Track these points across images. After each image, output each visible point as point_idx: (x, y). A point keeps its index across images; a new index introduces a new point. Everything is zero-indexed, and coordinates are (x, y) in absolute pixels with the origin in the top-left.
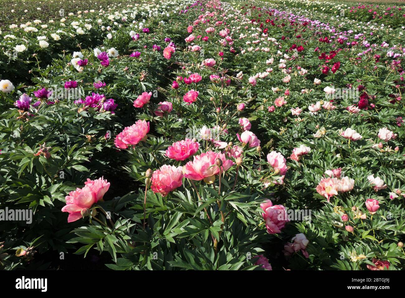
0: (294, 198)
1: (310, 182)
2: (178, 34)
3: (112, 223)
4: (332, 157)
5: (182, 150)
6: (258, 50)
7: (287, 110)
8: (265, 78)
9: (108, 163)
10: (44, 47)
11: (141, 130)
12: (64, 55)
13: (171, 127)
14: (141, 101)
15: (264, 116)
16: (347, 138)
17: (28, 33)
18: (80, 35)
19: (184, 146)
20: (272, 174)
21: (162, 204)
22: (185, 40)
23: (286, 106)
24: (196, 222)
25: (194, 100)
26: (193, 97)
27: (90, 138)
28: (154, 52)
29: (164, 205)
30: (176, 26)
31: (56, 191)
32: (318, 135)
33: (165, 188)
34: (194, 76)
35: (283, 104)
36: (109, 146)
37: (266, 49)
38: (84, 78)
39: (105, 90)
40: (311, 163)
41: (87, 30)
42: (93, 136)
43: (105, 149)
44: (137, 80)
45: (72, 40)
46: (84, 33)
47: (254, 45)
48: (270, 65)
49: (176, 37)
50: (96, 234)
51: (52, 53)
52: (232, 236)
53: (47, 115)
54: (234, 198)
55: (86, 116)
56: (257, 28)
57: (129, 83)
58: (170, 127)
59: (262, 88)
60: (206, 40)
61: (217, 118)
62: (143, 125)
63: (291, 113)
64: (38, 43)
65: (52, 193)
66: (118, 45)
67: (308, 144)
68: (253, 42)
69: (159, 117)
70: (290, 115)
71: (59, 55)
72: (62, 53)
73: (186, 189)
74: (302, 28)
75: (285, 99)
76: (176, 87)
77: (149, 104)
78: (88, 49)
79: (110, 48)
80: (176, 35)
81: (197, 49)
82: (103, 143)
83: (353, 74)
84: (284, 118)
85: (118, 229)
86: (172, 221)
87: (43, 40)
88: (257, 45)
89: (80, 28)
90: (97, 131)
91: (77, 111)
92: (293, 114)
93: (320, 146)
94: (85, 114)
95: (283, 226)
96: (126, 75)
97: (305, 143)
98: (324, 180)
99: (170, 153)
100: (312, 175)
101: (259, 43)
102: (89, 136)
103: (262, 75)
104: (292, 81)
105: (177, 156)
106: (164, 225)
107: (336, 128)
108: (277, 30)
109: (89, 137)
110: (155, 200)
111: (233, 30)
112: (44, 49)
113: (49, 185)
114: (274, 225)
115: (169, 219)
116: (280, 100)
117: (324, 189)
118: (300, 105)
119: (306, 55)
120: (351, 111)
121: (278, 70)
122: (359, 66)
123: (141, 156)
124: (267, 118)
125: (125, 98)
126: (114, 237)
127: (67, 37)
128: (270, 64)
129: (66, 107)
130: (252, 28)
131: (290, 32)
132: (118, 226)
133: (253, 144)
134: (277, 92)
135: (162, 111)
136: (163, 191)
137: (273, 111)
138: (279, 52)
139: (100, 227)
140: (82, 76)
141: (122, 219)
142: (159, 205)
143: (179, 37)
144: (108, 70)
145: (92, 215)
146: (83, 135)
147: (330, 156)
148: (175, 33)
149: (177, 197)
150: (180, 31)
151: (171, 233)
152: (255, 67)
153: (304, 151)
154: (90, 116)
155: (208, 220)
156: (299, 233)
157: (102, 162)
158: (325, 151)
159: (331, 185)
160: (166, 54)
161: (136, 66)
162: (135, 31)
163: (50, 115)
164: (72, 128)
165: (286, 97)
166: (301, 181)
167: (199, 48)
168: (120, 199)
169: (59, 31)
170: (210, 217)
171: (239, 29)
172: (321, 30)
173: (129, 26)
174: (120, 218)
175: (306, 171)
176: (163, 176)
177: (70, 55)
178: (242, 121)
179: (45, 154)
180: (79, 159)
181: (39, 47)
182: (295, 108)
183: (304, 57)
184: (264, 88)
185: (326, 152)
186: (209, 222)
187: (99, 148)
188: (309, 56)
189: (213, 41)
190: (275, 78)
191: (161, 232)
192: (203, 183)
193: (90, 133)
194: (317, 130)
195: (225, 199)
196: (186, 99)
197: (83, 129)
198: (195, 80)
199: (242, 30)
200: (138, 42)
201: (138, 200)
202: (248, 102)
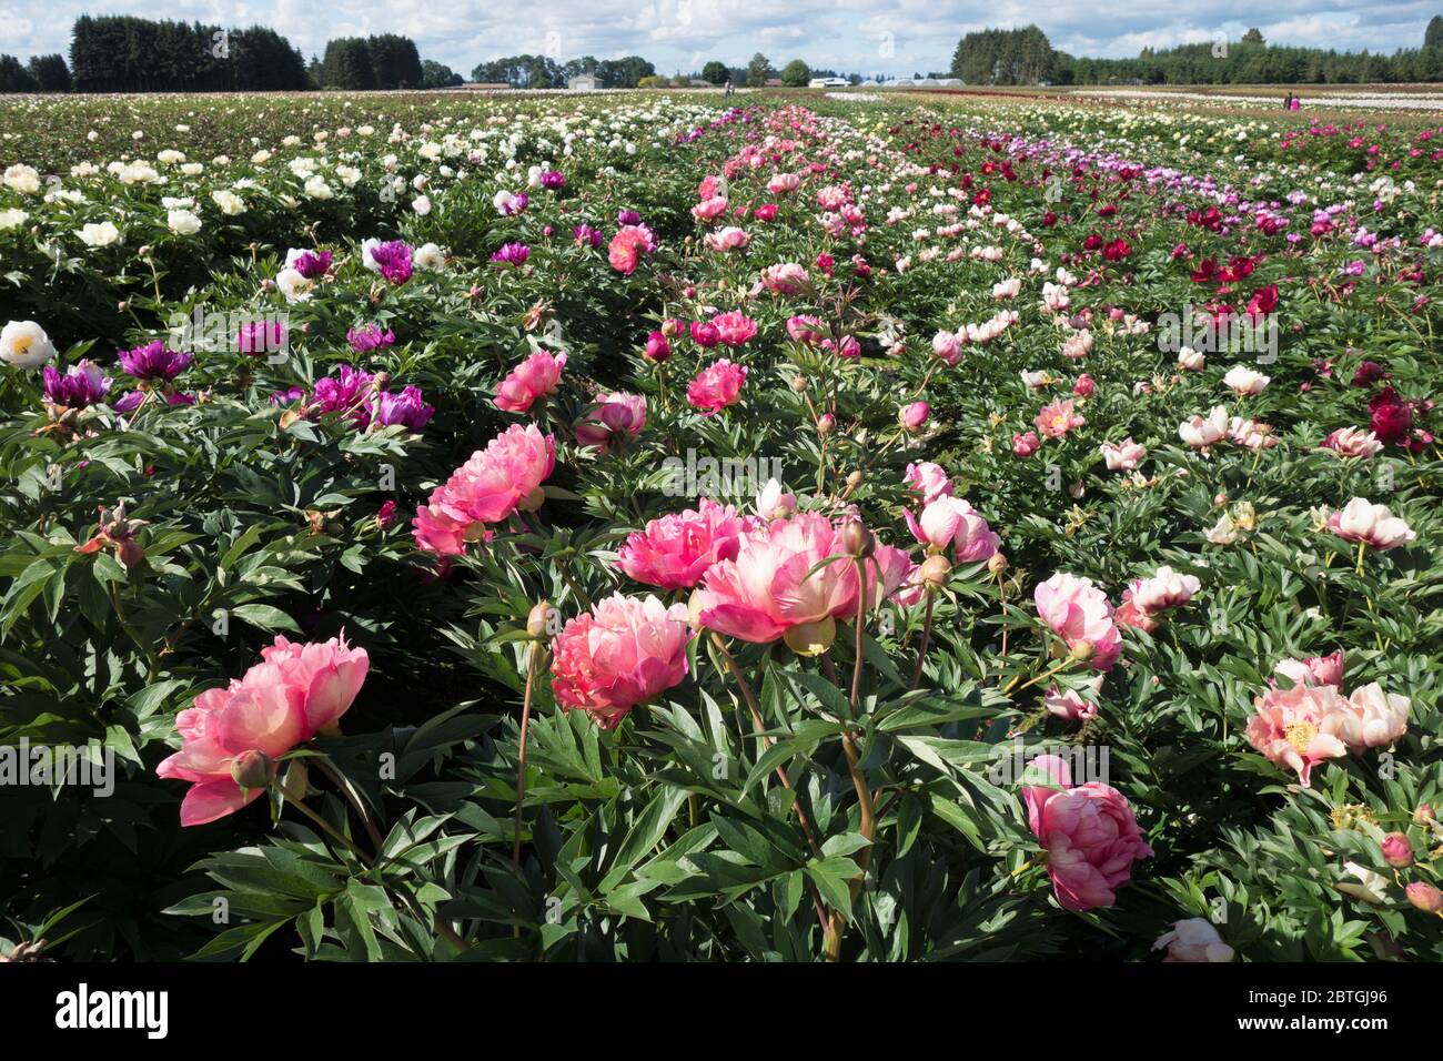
0: (1140, 777)
1: (1207, 715)
2: (665, 205)
3: (374, 834)
4: (1291, 619)
5: (686, 546)
6: (960, 258)
7: (1083, 452)
8: (992, 343)
9: (386, 625)
10: (183, 232)
11: (520, 459)
12: (252, 260)
13: (641, 485)
14: (525, 384)
15: (993, 478)
16: (1352, 538)
17: (130, 188)
18: (315, 200)
19: (696, 528)
20: (1055, 666)
21: (595, 770)
22: (693, 211)
23: (1080, 436)
24: (744, 833)
25: (727, 394)
26: (726, 385)
27: (319, 524)
28: (581, 248)
29: (606, 774)
30: (662, 180)
31: (159, 712)
32: (1222, 531)
33: (614, 689)
34: (728, 322)
35: (1071, 426)
36: (394, 556)
37: (990, 252)
38: (314, 317)
39: (390, 364)
40: (1202, 640)
41: (343, 186)
42: (332, 515)
43: (376, 567)
44: (515, 330)
45: (289, 217)
46: (331, 195)
47: (943, 242)
48: (1006, 302)
49: (658, 218)
50: (299, 879)
51: (211, 256)
52: (903, 915)
53: (161, 434)
54: (924, 718)
55: (312, 437)
56: (952, 191)
57: (481, 340)
58: (632, 487)
59: (981, 382)
60: (768, 218)
61: (820, 458)
62: (527, 442)
63: (1104, 460)
64: (165, 219)
65: (141, 717)
66: (452, 237)
67: (1182, 567)
68: (940, 230)
69: (591, 447)
70: (1101, 468)
71: (236, 261)
72: (247, 255)
73: (705, 695)
74: (1118, 188)
75: (1077, 409)
76: (662, 354)
77: (557, 397)
78: (343, 244)
79: (420, 245)
80: (657, 211)
81: (734, 242)
82: (372, 542)
83: (1327, 331)
84: (1074, 481)
85: (400, 861)
86: (637, 833)
87: (181, 208)
88: (952, 242)
89: (319, 178)
90: (352, 497)
91: (276, 418)
92: (1109, 464)
93: (1234, 575)
94: (305, 431)
95: (1127, 876)
96: (475, 313)
97: (1173, 564)
98: (1276, 698)
99: (638, 557)
100: (1211, 687)
101: (960, 233)
102: (318, 514)
103: (979, 333)
104: (1094, 352)
105: (665, 566)
106: (604, 849)
107: (1293, 507)
108: (1026, 197)
109: (318, 517)
110: (571, 759)
111: (865, 197)
112: (183, 239)
113: (133, 683)
114: (1085, 868)
115: (622, 827)
116: (1057, 413)
117: (1281, 734)
118: (1137, 432)
119: (1140, 271)
120: (1346, 449)
121: (1036, 321)
122: (1346, 306)
123: (514, 575)
124: (1005, 486)
125: (465, 394)
126: (380, 890)
127: (270, 204)
128: (1008, 296)
129: (235, 408)
130: (933, 191)
131: (1072, 200)
132: (399, 844)
133: (971, 550)
134: (1041, 388)
135: (603, 425)
136: (601, 702)
137: (1033, 451)
138: (1036, 263)
139: (319, 849)
140: (308, 313)
141: (417, 816)
142: (587, 775)
143: (670, 216)
144: (407, 293)
145: (284, 791)
146: (294, 509)
147: (1282, 612)
148: (655, 205)
149: (663, 725)
150: (673, 198)
151: (634, 880)
152: (951, 309)
153: (1175, 590)
154: (324, 442)
155: (801, 830)
156: (1187, 916)
157: (365, 623)
158: (1259, 594)
159: (1309, 719)
160: (620, 254)
161: (511, 291)
162: (512, 192)
163: (172, 438)
164: (250, 484)
165: (1081, 402)
166: (1168, 708)
167: (742, 239)
168: (413, 732)
169: (242, 183)
170: (806, 817)
171: (886, 194)
172: (1185, 199)
173: (492, 178)
174: (411, 813)
175: (1185, 669)
176: (606, 635)
177: (274, 259)
178: (917, 473)
179: (118, 546)
180: (264, 579)
181: (166, 231)
182: (1116, 443)
183: (1130, 280)
184: (986, 382)
185: (1264, 600)
186: (804, 839)
187: (354, 561)
188: (1152, 276)
189: (794, 221)
190: (1031, 345)
191: (591, 878)
192: (780, 651)
193: (319, 503)
194: (1216, 516)
195: (881, 727)
196: (697, 393)
197: (297, 489)
198: (730, 337)
199: (898, 196)
200: (523, 221)
201: (497, 763)
202: (923, 442)
